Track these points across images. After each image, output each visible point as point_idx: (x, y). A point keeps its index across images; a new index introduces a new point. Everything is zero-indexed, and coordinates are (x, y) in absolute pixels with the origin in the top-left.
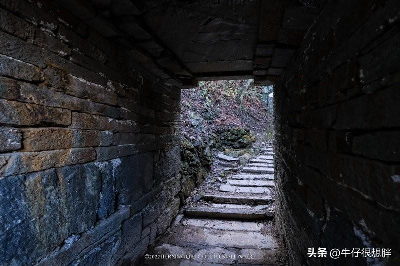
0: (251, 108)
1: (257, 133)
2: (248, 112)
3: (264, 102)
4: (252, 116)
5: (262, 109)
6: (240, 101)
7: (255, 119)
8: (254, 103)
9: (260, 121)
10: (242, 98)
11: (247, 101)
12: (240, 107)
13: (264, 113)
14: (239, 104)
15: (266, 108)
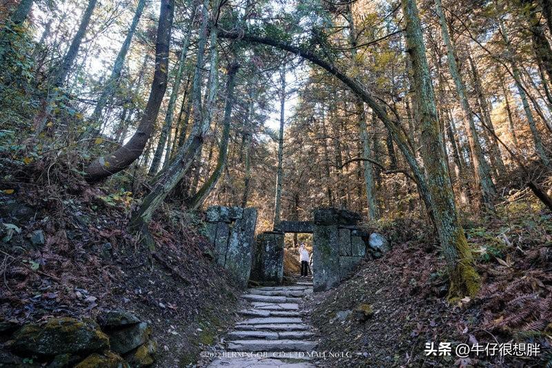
0: (173, 246)
1: (167, 327)
2: (159, 255)
3: (207, 238)
4: (167, 269)
5: (199, 253)
6: (141, 221)
7: (175, 277)
8: (182, 238)
9: (188, 284)
10: (148, 215)
11: (166, 229)
12: (135, 239)
13: (202, 263)
14: (133, 231)
15: (210, 252)
